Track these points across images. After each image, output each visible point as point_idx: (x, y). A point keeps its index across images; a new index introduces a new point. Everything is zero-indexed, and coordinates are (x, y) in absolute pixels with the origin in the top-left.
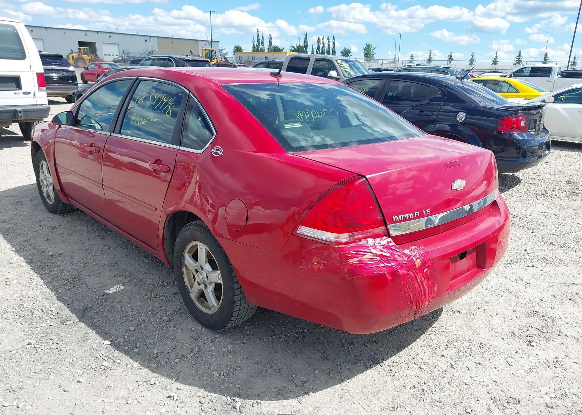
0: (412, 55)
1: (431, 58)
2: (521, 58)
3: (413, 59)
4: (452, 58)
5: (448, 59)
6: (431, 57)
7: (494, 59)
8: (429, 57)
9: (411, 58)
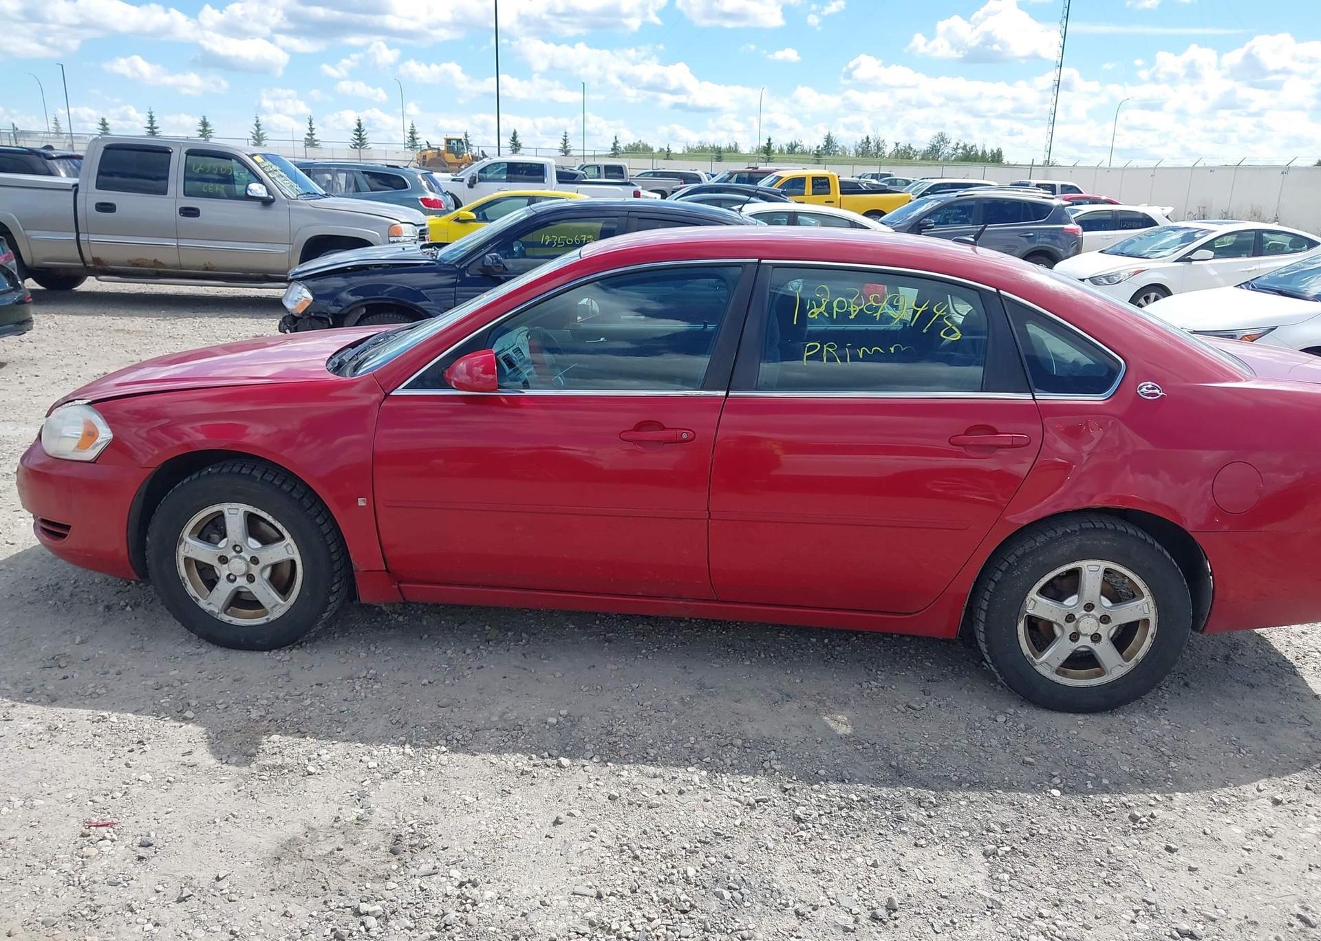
0: (103, 120)
1: (156, 128)
2: (363, 133)
3: (108, 129)
4: (208, 129)
5: (200, 131)
6: (155, 125)
7: (308, 134)
8: (149, 125)
9: (100, 127)
